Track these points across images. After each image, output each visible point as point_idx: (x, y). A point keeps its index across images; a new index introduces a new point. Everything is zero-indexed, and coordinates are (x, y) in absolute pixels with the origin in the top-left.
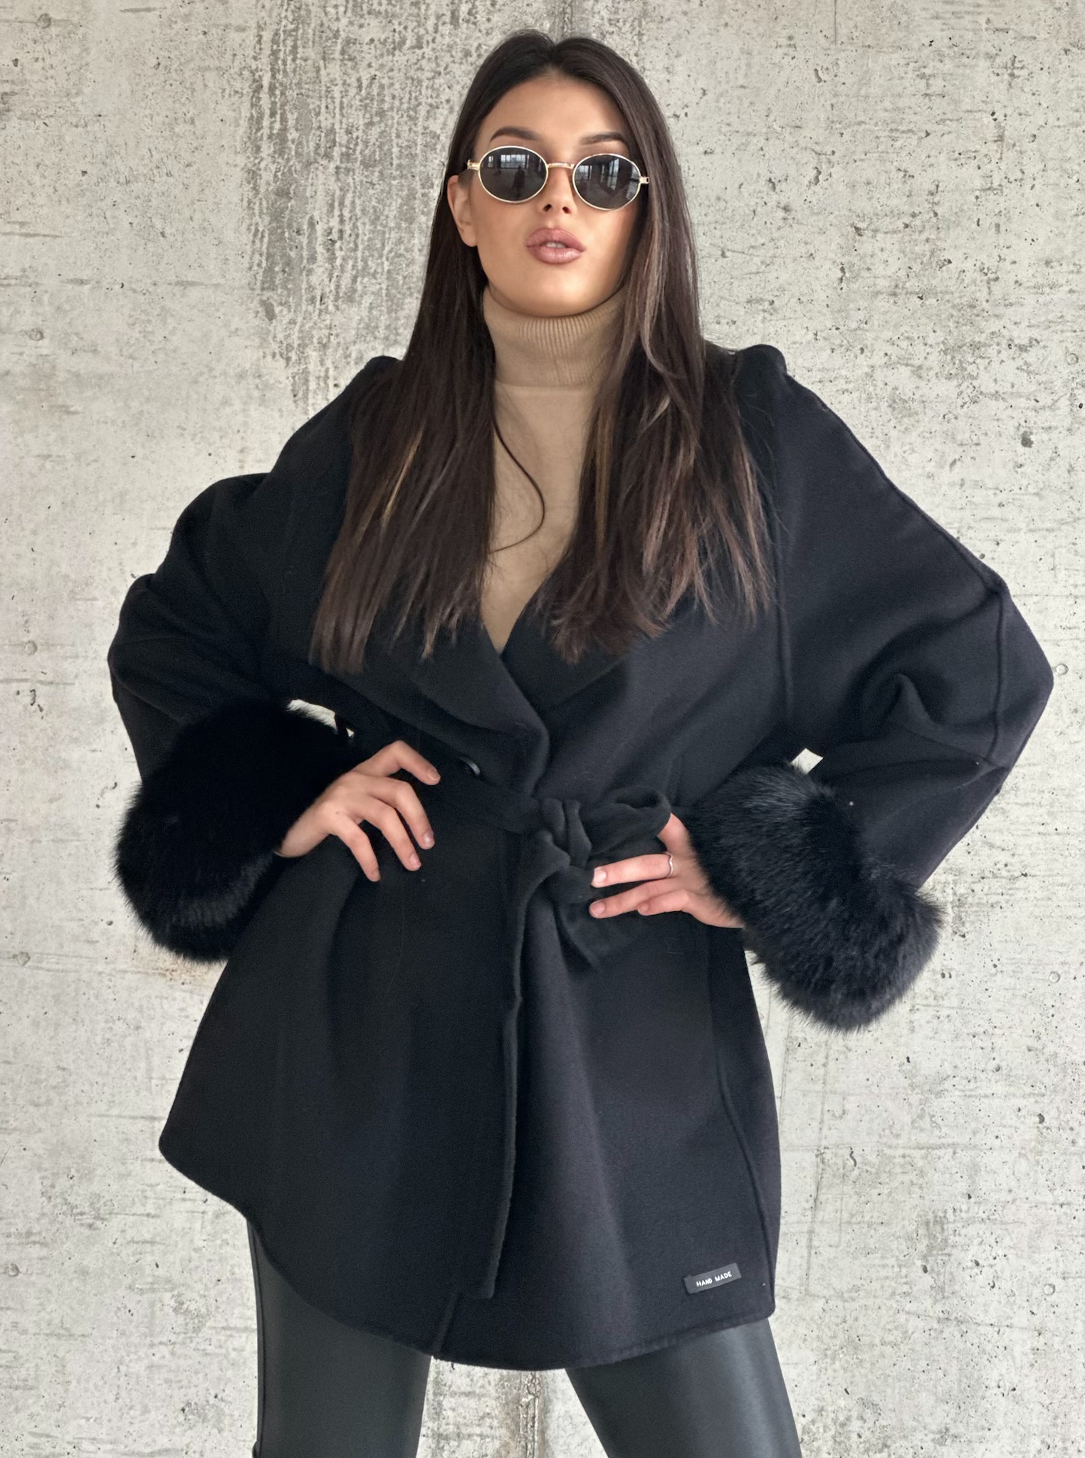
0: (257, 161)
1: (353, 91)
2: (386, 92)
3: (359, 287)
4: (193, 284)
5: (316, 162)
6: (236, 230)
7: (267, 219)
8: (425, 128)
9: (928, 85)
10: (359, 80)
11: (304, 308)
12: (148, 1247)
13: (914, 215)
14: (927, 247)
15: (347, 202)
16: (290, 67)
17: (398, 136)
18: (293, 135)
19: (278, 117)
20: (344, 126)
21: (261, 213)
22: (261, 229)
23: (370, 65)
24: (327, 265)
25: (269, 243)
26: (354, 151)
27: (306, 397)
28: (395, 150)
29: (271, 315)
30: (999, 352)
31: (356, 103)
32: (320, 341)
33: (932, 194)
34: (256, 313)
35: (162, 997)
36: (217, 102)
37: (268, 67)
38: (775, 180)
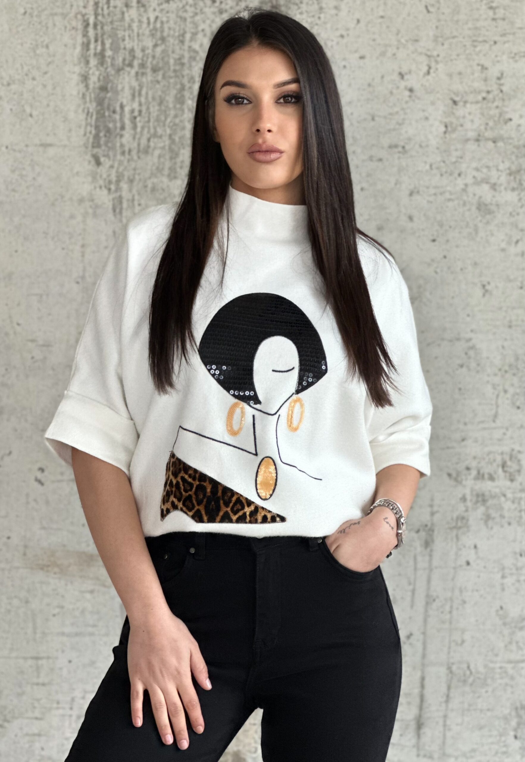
0: (87, 69)
1: (145, 25)
2: (166, 26)
3: (152, 144)
4: (50, 145)
5: (123, 69)
6: (76, 112)
7: (94, 104)
8: (190, 47)
9: (495, 13)
10: (148, 19)
11: (119, 157)
12: (37, 738)
13: (488, 92)
14: (497, 111)
15: (144, 92)
16: (106, 12)
17: (173, 52)
18: (109, 53)
19: (99, 43)
20: (140, 47)
21: (91, 101)
22: (91, 110)
23: (155, 10)
24: (132, 132)
25: (97, 120)
26: (146, 62)
27: (121, 213)
28: (172, 61)
29: (98, 163)
31: (147, 32)
32: (129, 178)
33: (499, 79)
34: (90, 162)
35: (42, 583)
36: (62, 35)
37: (92, 13)
38: (403, 73)
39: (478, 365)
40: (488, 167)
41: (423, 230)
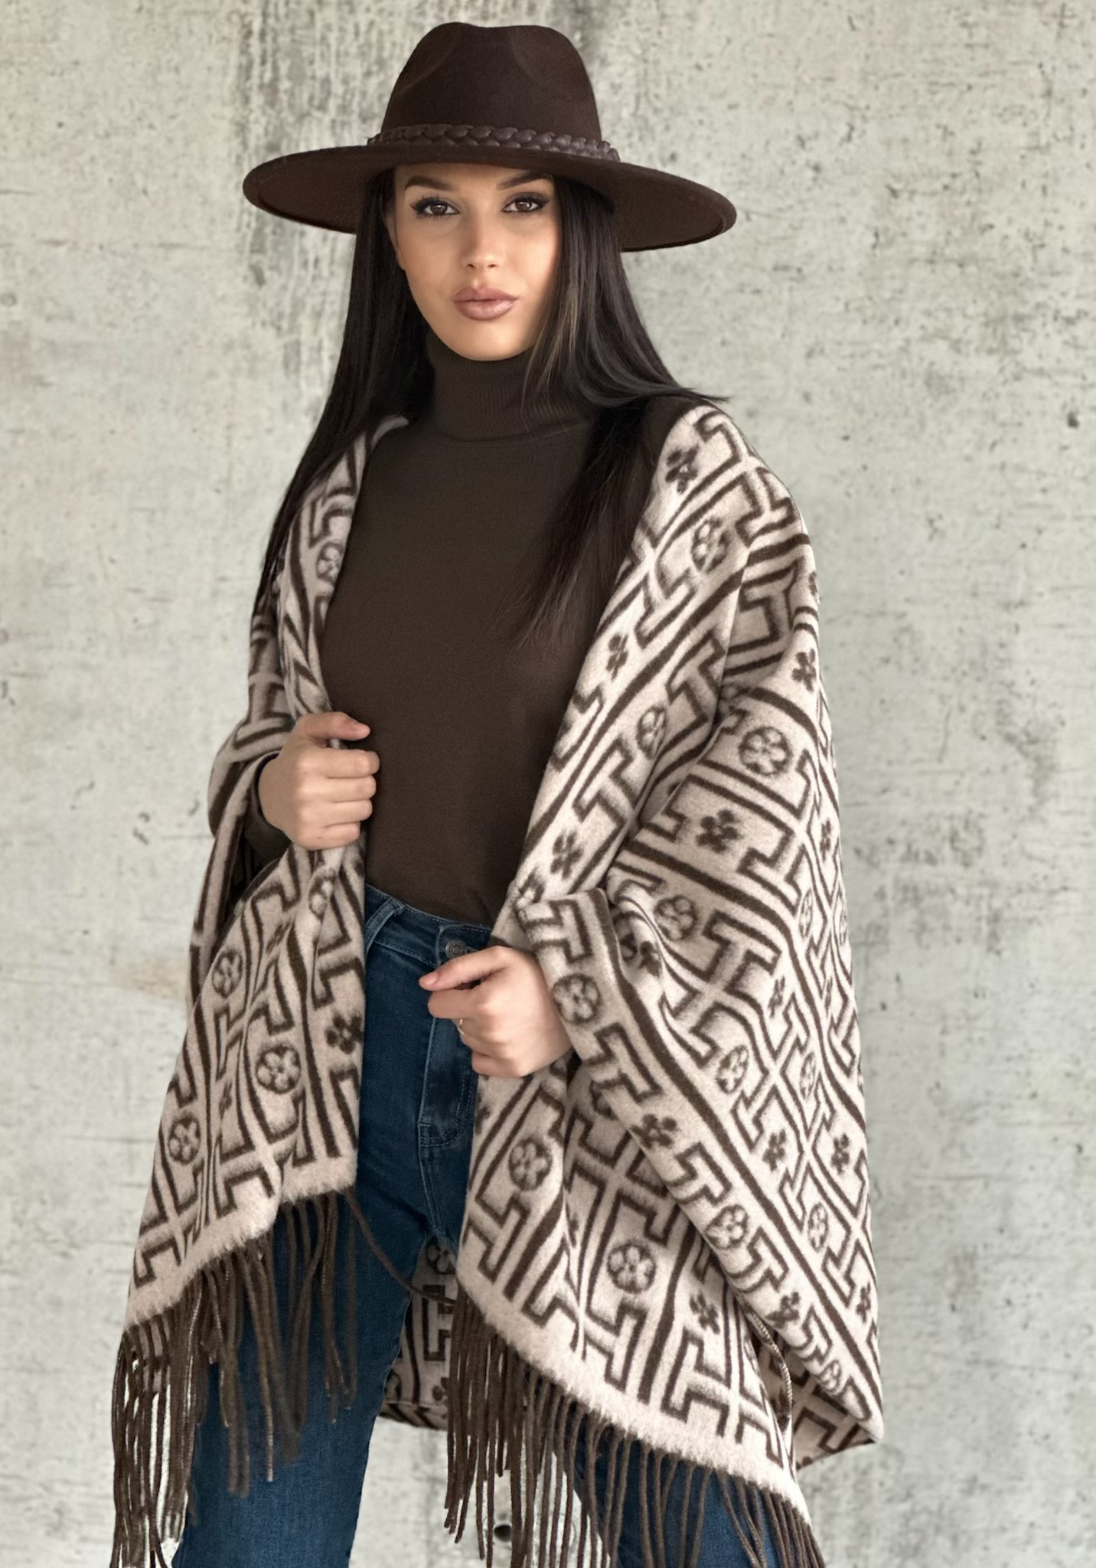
0: (246, 113)
1: (350, 37)
4: (177, 246)
5: (308, 114)
9: (971, 35)
10: (357, 26)
11: (297, 269)
13: (954, 176)
14: (968, 212)
16: (282, 10)
18: (285, 85)
19: (269, 66)
20: (340, 76)
23: (368, 10)
26: (351, 102)
27: (297, 371)
29: (260, 280)
30: (1044, 325)
31: (353, 50)
32: (313, 308)
33: (973, 152)
34: (245, 278)
35: (140, 1012)
36: (203, 49)
37: (258, 12)
38: (804, 137)
39: (917, 660)
40: (948, 311)
41: (828, 419)
